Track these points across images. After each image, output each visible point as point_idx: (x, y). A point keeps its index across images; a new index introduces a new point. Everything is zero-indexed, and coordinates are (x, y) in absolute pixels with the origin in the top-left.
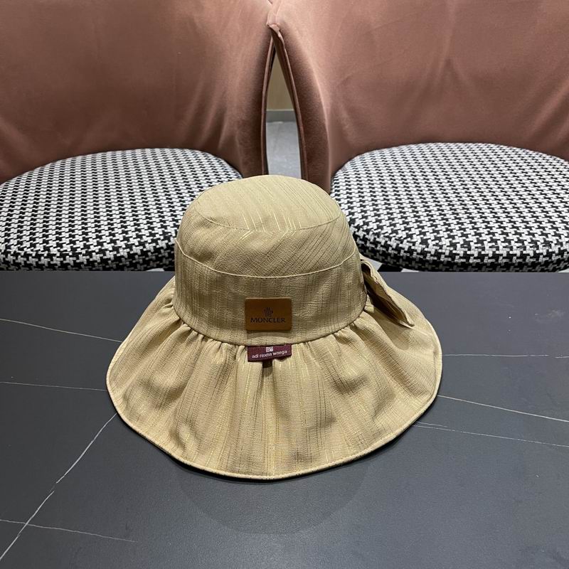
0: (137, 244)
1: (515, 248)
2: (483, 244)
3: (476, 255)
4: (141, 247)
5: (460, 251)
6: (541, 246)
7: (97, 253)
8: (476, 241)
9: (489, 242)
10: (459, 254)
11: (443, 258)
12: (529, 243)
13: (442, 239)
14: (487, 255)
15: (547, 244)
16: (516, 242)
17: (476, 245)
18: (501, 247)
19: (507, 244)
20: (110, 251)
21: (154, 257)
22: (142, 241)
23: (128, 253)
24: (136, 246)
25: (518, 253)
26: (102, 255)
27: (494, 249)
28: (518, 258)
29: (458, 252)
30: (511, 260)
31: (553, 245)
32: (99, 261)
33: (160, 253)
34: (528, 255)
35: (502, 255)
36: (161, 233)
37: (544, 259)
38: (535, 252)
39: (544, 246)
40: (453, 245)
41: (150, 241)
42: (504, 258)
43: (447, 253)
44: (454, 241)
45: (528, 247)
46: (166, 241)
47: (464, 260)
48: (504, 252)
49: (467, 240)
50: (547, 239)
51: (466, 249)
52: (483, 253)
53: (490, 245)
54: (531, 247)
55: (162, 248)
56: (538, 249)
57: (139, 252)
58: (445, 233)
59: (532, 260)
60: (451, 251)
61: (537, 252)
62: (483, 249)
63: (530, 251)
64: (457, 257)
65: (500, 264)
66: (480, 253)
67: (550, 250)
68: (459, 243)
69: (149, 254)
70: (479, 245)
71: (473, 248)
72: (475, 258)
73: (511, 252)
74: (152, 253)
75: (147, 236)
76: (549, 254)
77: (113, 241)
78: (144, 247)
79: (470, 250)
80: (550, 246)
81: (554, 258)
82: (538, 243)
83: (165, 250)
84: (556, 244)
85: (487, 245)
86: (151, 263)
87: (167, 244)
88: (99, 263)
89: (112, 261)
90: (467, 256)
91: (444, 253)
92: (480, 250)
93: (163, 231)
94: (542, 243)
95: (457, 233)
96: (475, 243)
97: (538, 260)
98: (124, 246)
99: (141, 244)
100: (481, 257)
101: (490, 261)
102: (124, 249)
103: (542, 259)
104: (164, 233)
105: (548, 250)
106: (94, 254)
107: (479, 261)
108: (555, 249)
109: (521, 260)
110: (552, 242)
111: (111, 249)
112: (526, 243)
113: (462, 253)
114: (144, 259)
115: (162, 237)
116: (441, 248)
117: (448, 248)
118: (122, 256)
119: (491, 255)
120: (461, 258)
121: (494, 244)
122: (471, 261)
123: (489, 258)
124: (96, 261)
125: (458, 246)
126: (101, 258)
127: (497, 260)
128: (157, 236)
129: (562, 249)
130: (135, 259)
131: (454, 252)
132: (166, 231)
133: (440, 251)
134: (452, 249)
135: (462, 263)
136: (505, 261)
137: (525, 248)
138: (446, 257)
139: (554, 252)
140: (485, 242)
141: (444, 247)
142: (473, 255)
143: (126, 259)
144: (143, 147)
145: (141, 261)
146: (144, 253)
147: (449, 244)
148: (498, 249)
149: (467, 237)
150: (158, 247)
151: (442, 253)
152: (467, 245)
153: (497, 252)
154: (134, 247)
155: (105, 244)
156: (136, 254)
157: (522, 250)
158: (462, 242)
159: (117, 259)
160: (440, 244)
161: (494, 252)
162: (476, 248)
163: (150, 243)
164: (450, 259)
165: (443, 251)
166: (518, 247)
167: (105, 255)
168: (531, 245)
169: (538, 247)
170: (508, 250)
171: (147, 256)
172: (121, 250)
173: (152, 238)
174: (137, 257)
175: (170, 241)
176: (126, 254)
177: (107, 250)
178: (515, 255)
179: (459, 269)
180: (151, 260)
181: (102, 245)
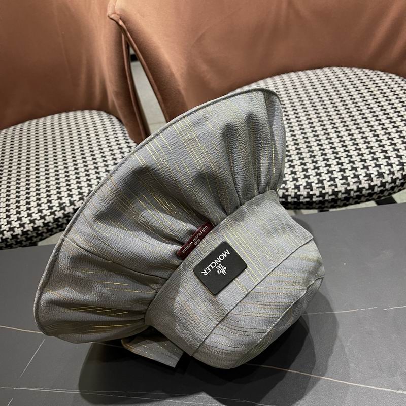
0: (39, 218)
1: (351, 183)
2: (323, 184)
3: (318, 194)
4: (43, 220)
5: (304, 192)
6: (374, 179)
7: (7, 232)
8: (316, 181)
9: (328, 181)
10: (302, 195)
11: (290, 200)
12: (364, 177)
13: (288, 182)
14: (328, 193)
15: (380, 175)
16: (352, 178)
17: (317, 186)
18: (339, 185)
19: (344, 181)
20: (18, 228)
21: (55, 226)
22: (43, 215)
23: (33, 227)
24: (39, 220)
25: (355, 188)
26: (12, 233)
27: (333, 187)
28: (355, 192)
29: (302, 193)
30: (349, 194)
31: (385, 175)
32: (10, 237)
33: (59, 222)
34: (364, 188)
35: (340, 191)
36: (58, 205)
37: (379, 189)
38: (370, 184)
39: (378, 178)
40: (297, 187)
41: (49, 214)
42: (343, 194)
43: (293, 195)
44: (298, 184)
45: (363, 181)
46: (63, 211)
47: (308, 200)
48: (341, 188)
49: (309, 181)
50: (380, 171)
51: (309, 190)
52: (324, 192)
53: (329, 183)
54: (366, 180)
55: (60, 217)
56: (372, 181)
57: (42, 225)
58: (290, 176)
59: (368, 192)
60: (296, 193)
61: (372, 184)
62: (324, 188)
63: (365, 185)
64: (302, 198)
65: (340, 199)
66: (321, 192)
67: (384, 181)
68: (302, 185)
69: (50, 224)
70: (320, 185)
71: (314, 188)
72: (317, 197)
73: (348, 188)
74: (52, 223)
75: (47, 210)
76: (383, 184)
77: (19, 219)
78: (45, 220)
79: (312, 190)
80: (383, 177)
81: (388, 186)
82: (372, 176)
83: (63, 218)
84: (388, 174)
85: (326, 184)
86: (54, 230)
87: (63, 213)
88: (11, 239)
89: (22, 236)
90: (310, 196)
91: (290, 196)
92: (321, 189)
93: (59, 203)
94: (376, 175)
95: (300, 175)
96: (316, 184)
97: (373, 190)
98: (29, 222)
99: (42, 217)
100: (322, 195)
101: (331, 198)
102: (29, 224)
103: (376, 189)
104: (60, 204)
105: (381, 181)
106: (5, 232)
107: (321, 199)
108: (388, 178)
109: (358, 193)
110: (385, 173)
111: (18, 226)
112: (361, 177)
113: (305, 194)
114: (47, 229)
115: (58, 209)
116: (287, 191)
117: (293, 191)
118: (28, 231)
119: (330, 193)
120: (305, 198)
121: (332, 182)
122: (314, 199)
123: (330, 196)
124: (8, 238)
125: (302, 187)
126: (12, 235)
127: (337, 196)
128: (55, 208)
129: (394, 177)
130: (39, 230)
131: (299, 193)
132: (61, 202)
133: (287, 194)
134: (296, 191)
135: (307, 202)
136: (344, 196)
137: (360, 183)
138: (292, 198)
139: (387, 182)
140: (325, 182)
141: (290, 190)
142: (315, 195)
143: (32, 232)
144: (53, 113)
145: (45, 231)
146: (46, 225)
147: (293, 187)
148: (336, 186)
149: (309, 178)
150: (56, 217)
151: (288, 196)
152: (309, 186)
153: (336, 190)
154: (36, 222)
155: (13, 222)
156: (39, 226)
157: (358, 184)
158: (305, 184)
159: (25, 233)
160: (286, 187)
161: (333, 190)
162: (317, 188)
163: (49, 216)
164: (296, 200)
165: (289, 193)
166: (354, 183)
167: (14, 232)
168: (366, 178)
169: (372, 180)
170: (345, 186)
171: (49, 226)
172: (26, 226)
173: (50, 210)
174: (40, 228)
175: (65, 210)
176: (31, 229)
177: (15, 227)
178: (352, 190)
179: (305, 207)
180: (53, 228)
181: (11, 224)
